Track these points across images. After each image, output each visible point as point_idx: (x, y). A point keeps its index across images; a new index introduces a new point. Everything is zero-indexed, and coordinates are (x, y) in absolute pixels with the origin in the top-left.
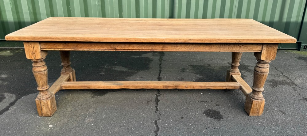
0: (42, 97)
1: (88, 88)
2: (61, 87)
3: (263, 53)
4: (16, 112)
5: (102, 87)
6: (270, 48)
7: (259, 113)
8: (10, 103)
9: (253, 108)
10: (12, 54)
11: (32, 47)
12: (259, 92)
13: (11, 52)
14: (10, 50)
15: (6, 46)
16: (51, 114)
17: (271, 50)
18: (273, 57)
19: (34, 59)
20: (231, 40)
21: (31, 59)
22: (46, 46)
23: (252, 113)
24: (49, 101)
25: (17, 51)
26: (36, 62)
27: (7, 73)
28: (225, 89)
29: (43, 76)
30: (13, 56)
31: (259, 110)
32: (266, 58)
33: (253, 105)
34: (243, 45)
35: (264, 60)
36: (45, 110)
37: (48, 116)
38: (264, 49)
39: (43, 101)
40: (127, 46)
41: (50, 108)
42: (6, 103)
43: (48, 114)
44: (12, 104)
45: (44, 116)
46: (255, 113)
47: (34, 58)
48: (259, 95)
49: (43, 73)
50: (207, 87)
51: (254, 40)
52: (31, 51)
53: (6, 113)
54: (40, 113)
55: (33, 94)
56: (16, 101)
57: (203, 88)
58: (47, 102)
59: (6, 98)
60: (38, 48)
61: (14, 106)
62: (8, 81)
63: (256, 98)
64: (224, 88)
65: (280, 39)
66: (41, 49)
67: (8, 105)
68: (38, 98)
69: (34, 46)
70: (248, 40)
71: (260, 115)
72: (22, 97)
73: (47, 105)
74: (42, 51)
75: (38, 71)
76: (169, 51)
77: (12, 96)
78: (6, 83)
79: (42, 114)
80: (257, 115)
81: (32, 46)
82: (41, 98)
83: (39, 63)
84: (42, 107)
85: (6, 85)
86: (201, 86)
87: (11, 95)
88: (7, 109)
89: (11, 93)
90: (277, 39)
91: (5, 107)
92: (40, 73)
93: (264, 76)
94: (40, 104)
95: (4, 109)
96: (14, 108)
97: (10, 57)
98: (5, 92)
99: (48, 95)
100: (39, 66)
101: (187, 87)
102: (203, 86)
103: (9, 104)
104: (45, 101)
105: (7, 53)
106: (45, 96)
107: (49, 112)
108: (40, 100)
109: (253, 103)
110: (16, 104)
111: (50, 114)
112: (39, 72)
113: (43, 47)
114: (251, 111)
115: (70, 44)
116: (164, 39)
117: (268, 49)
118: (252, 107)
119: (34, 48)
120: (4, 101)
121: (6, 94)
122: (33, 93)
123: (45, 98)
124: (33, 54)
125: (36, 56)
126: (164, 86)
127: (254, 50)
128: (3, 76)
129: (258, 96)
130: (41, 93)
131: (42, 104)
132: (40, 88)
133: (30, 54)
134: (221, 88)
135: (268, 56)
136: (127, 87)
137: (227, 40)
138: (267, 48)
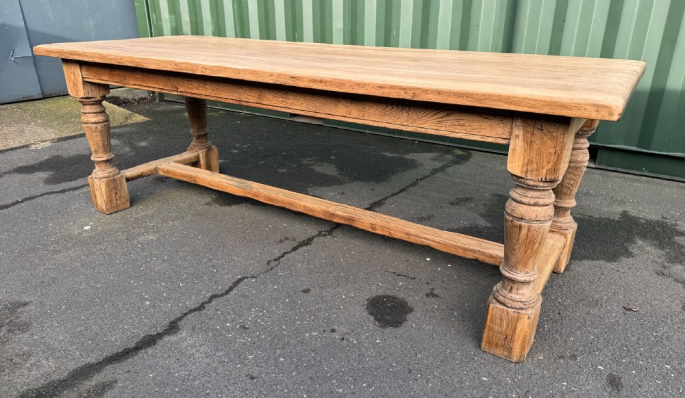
1: (195, 181)
2: (158, 169)
3: (514, 150)
5: (214, 186)
6: (537, 132)
7: (510, 350)
9: (491, 328)
11: (73, 74)
12: (513, 281)
16: (107, 210)
17: (543, 143)
18: (549, 166)
19: (77, 96)
20: (392, 87)
21: (74, 96)
23: (489, 343)
24: (103, 184)
28: (472, 257)
29: (94, 133)
31: (512, 341)
32: (525, 169)
33: (489, 317)
34: (448, 115)
35: (519, 175)
36: (99, 200)
37: (103, 212)
38: (517, 136)
39: (95, 180)
40: (195, 84)
41: (104, 196)
43: (103, 208)
46: (497, 346)
47: (77, 94)
48: (514, 290)
49: (94, 128)
50: (423, 240)
51: (458, 94)
52: (72, 81)
57: (412, 240)
58: (100, 185)
60: (79, 75)
63: (501, 298)
64: (470, 256)
65: (548, 100)
66: (83, 78)
70: (439, 92)
71: (515, 359)
73: (101, 189)
74: (85, 82)
75: (84, 121)
76: (271, 108)
80: (506, 357)
81: (72, 71)
84: (96, 193)
86: (408, 234)
90: (538, 98)
92: (88, 125)
93: (524, 231)
94: (93, 185)
100: (86, 111)
101: (375, 229)
102: (413, 235)
104: (97, 182)
107: (104, 204)
109: (490, 311)
111: (105, 210)
112: (86, 123)
114: (485, 336)
115: (116, 72)
116: (239, 71)
117: (529, 135)
118: (488, 323)
119: (75, 76)
123: (99, 176)
124: (74, 86)
125: (78, 91)
126: (325, 212)
127: (483, 133)
129: (510, 295)
132: (93, 155)
134: (460, 253)
135: (530, 162)
136: (256, 195)
137: (381, 87)
138: (525, 132)
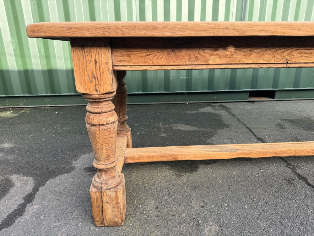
0: (106, 184)
2: (126, 158)
4: (42, 218)
8: (24, 196)
10: (16, 115)
11: (93, 62)
13: (14, 113)
14: (12, 110)
15: (6, 106)
16: (122, 221)
19: (95, 92)
21: (88, 93)
22: (127, 59)
24: (121, 193)
25: (22, 111)
26: (97, 101)
27: (11, 141)
29: (111, 136)
30: (18, 117)
36: (110, 213)
37: (116, 225)
39: (108, 192)
41: (122, 207)
42: (16, 195)
43: (116, 220)
44: (29, 198)
45: (106, 225)
47: (96, 90)
49: (112, 128)
52: (90, 73)
53: (19, 220)
54: (98, 219)
55: (66, 175)
56: (36, 190)
58: (117, 196)
59: (16, 184)
60: (107, 63)
61: (34, 203)
62: (14, 153)
66: (113, 66)
67: (22, 201)
68: (94, 186)
69: (97, 57)
72: (47, 182)
73: (115, 201)
75: (101, 123)
77: (27, 181)
78: (11, 157)
79: (102, 222)
81: (93, 59)
82: (103, 186)
83: (104, 103)
84: (105, 207)
85: (13, 160)
87: (25, 178)
88: (20, 211)
89: (24, 175)
91: (15, 207)
92: (106, 127)
94: (99, 199)
95: (15, 211)
96: (36, 207)
97: (13, 118)
98: (12, 173)
99: (117, 177)
100: (104, 110)
103: (24, 198)
104: (112, 193)
105: (9, 114)
106: (111, 181)
107: (119, 216)
108: (101, 190)
110: (37, 197)
111: (120, 222)
112: (103, 125)
113: (119, 62)
119: (98, 64)
120: (12, 191)
121: (14, 178)
122: (66, 172)
124: (93, 79)
125: (100, 85)
128: (6, 145)
130: (103, 174)
131: (105, 199)
132: (102, 163)
133: (87, 79)
136: (247, 154)
